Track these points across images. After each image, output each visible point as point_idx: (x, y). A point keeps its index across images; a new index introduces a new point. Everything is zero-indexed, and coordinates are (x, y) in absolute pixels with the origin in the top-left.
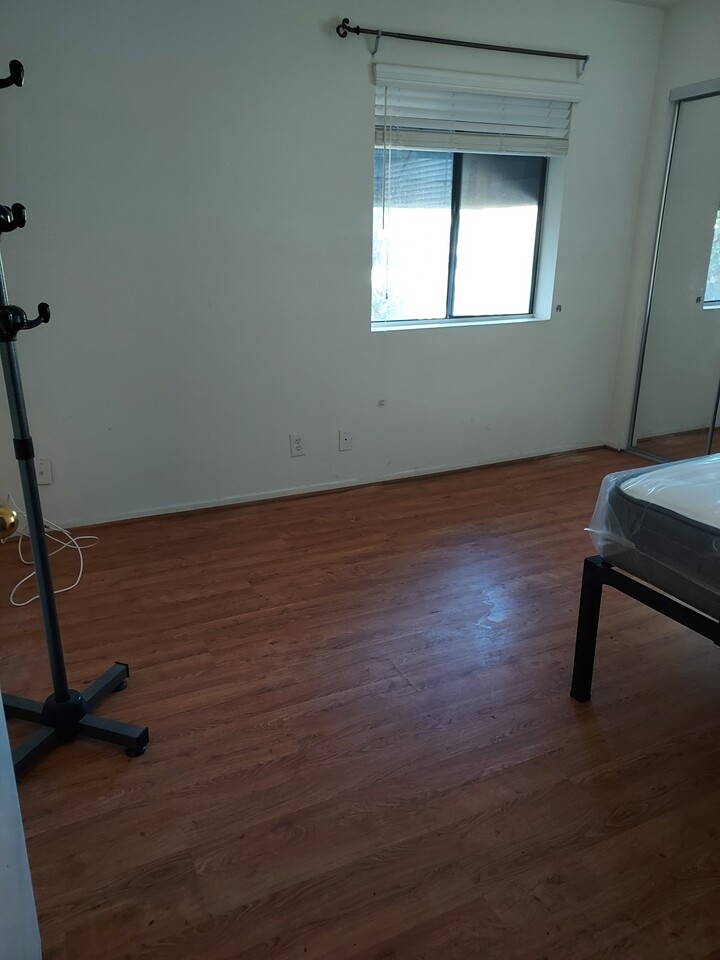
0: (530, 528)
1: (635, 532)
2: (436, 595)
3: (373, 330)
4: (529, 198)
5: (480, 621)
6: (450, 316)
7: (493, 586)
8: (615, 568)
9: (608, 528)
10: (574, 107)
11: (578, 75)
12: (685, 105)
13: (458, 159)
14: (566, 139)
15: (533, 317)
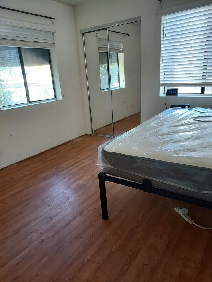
0: (73, 165)
1: (112, 163)
2: (49, 199)
3: (1, 110)
4: (46, 62)
5: (66, 203)
6: (29, 102)
7: (67, 188)
8: (107, 175)
9: (103, 163)
10: (54, 33)
11: (53, 24)
12: (85, 34)
13: (19, 50)
14: (54, 43)
15: (56, 99)
